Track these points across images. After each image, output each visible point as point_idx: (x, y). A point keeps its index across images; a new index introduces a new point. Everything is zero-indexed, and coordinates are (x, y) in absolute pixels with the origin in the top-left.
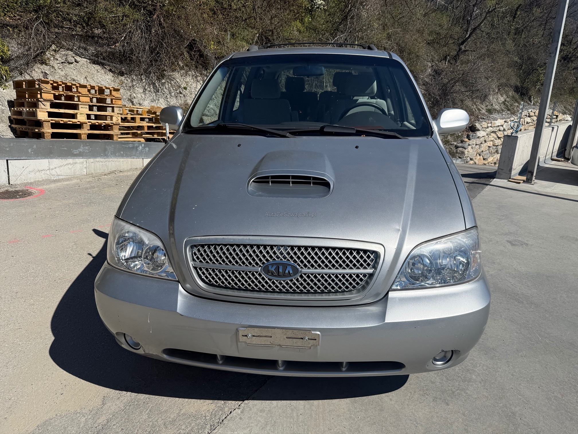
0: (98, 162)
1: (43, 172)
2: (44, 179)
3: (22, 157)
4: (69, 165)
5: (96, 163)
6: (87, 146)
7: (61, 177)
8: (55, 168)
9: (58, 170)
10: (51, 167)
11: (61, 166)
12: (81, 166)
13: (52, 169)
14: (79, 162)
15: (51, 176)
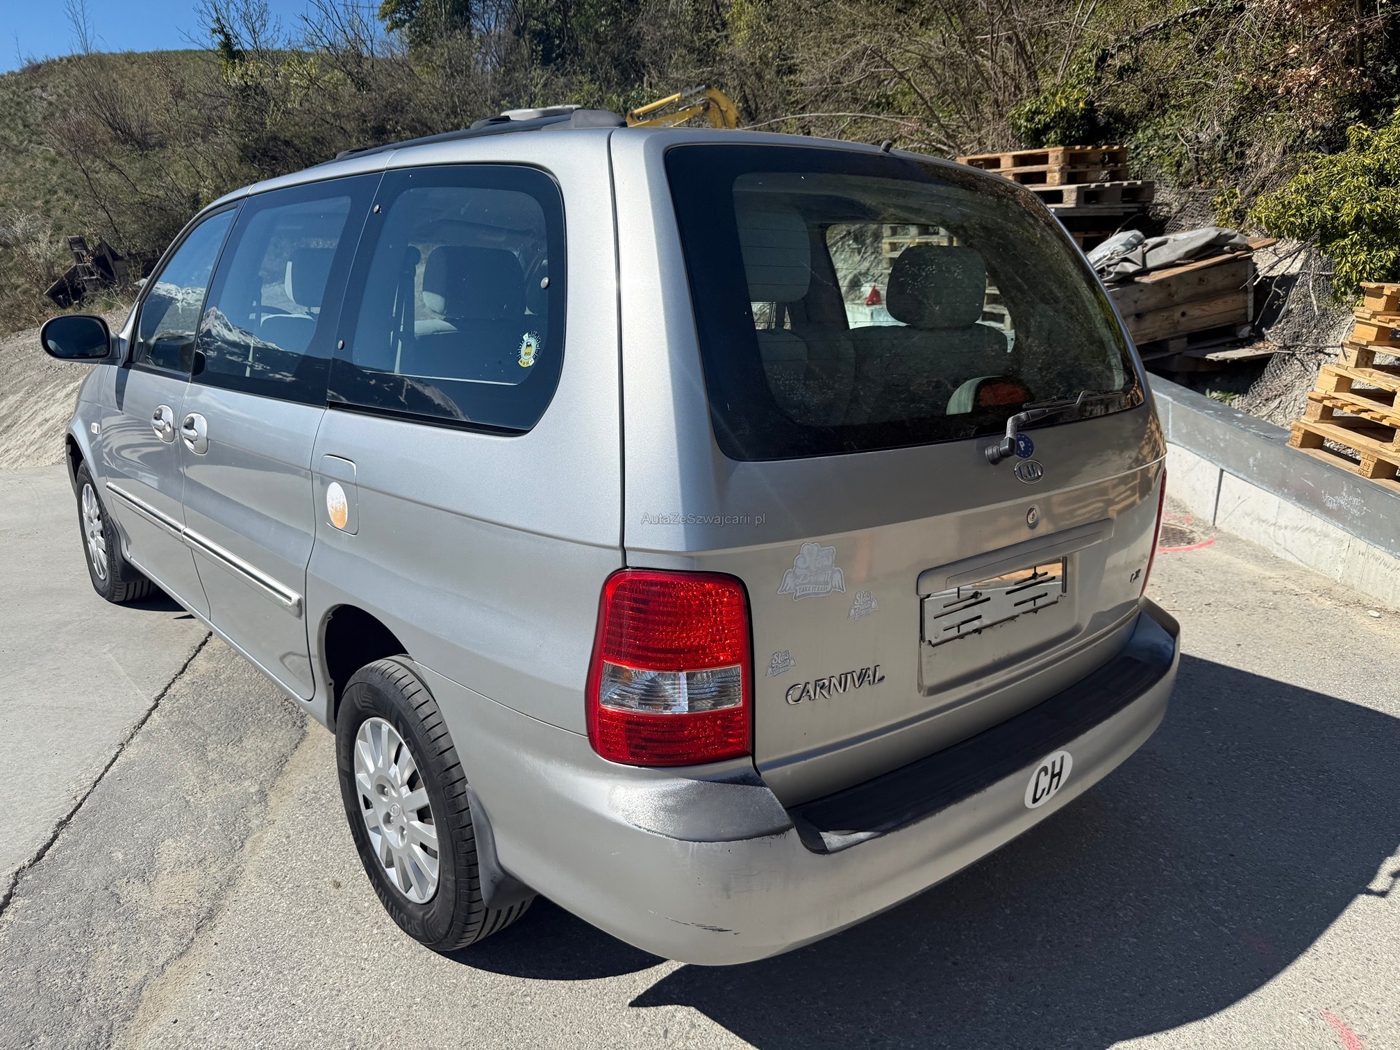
0: (1377, 559)
1: (1264, 525)
2: (1262, 544)
3: (1240, 472)
4: (1313, 534)
5: (1372, 560)
6: (1357, 495)
7: (1290, 558)
8: (1286, 528)
9: (1288, 533)
10: (1282, 522)
11: (1296, 528)
12: (1335, 549)
13: (1280, 528)
14: (1334, 535)
15: (1275, 545)
